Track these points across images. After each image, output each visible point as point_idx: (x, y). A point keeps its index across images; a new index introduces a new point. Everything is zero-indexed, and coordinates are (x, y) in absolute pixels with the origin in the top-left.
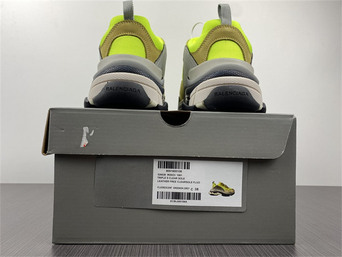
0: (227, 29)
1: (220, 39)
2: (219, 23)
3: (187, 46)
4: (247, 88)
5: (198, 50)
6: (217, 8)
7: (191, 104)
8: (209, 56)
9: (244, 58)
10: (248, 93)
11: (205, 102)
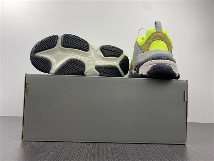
0: (160, 34)
1: (156, 39)
2: (155, 31)
3: (136, 42)
4: (170, 65)
5: (144, 45)
6: (154, 23)
7: (140, 73)
8: (150, 48)
9: (168, 49)
10: (171, 69)
11: (148, 72)
